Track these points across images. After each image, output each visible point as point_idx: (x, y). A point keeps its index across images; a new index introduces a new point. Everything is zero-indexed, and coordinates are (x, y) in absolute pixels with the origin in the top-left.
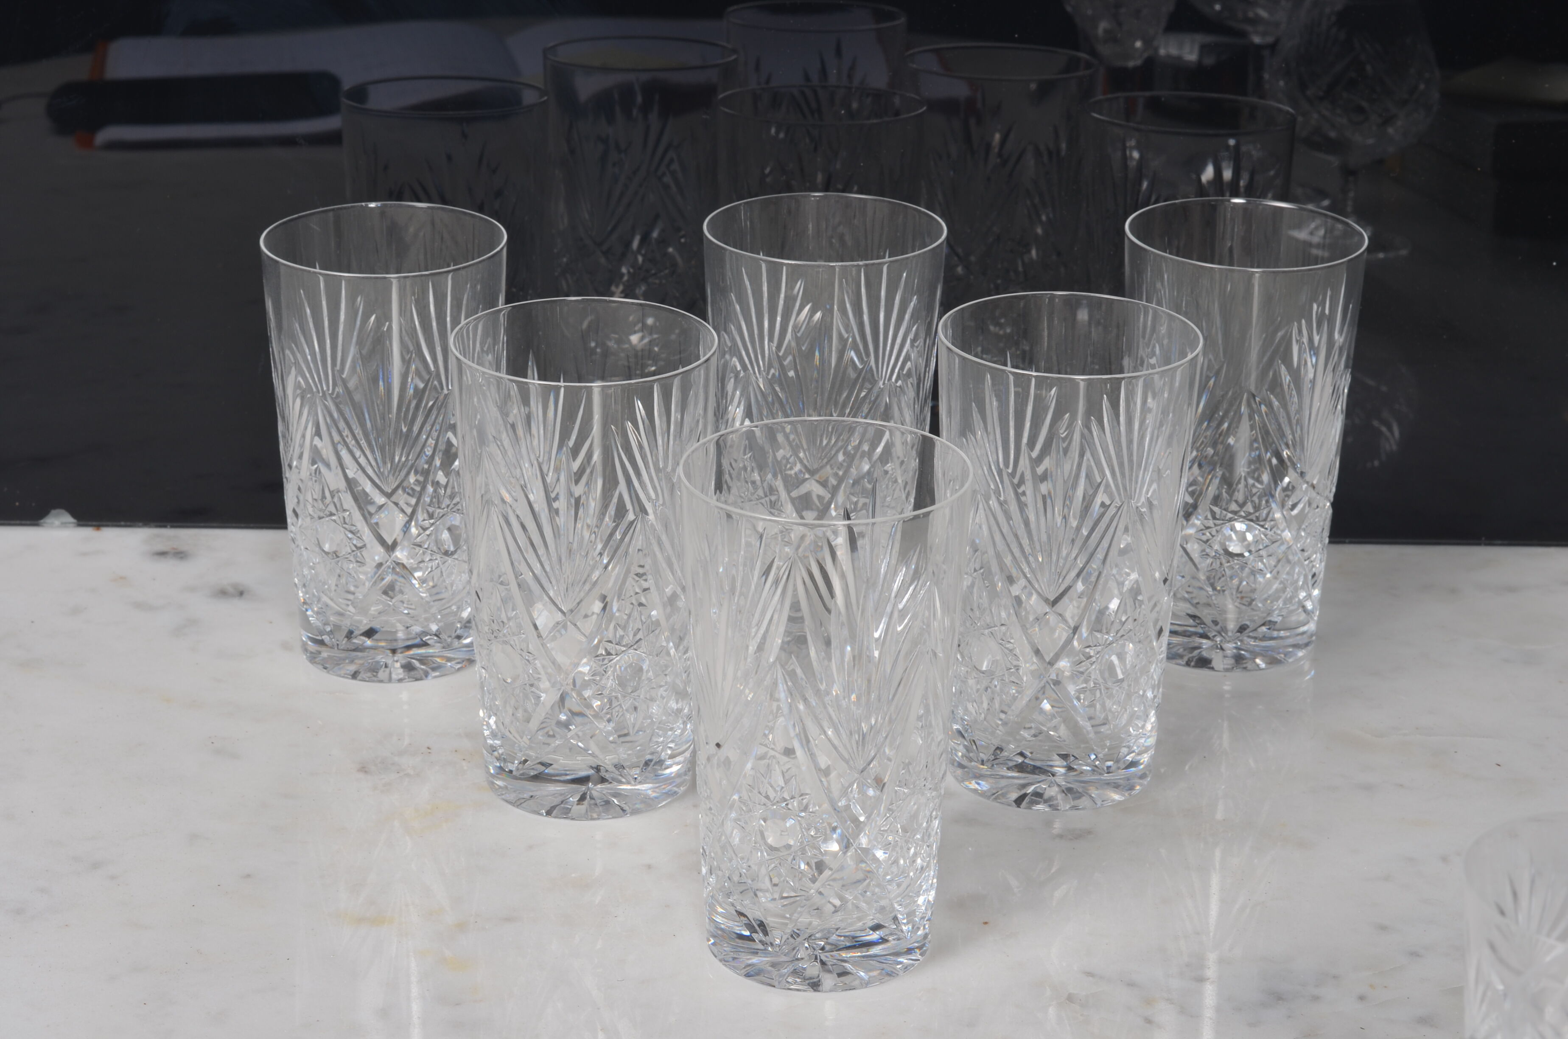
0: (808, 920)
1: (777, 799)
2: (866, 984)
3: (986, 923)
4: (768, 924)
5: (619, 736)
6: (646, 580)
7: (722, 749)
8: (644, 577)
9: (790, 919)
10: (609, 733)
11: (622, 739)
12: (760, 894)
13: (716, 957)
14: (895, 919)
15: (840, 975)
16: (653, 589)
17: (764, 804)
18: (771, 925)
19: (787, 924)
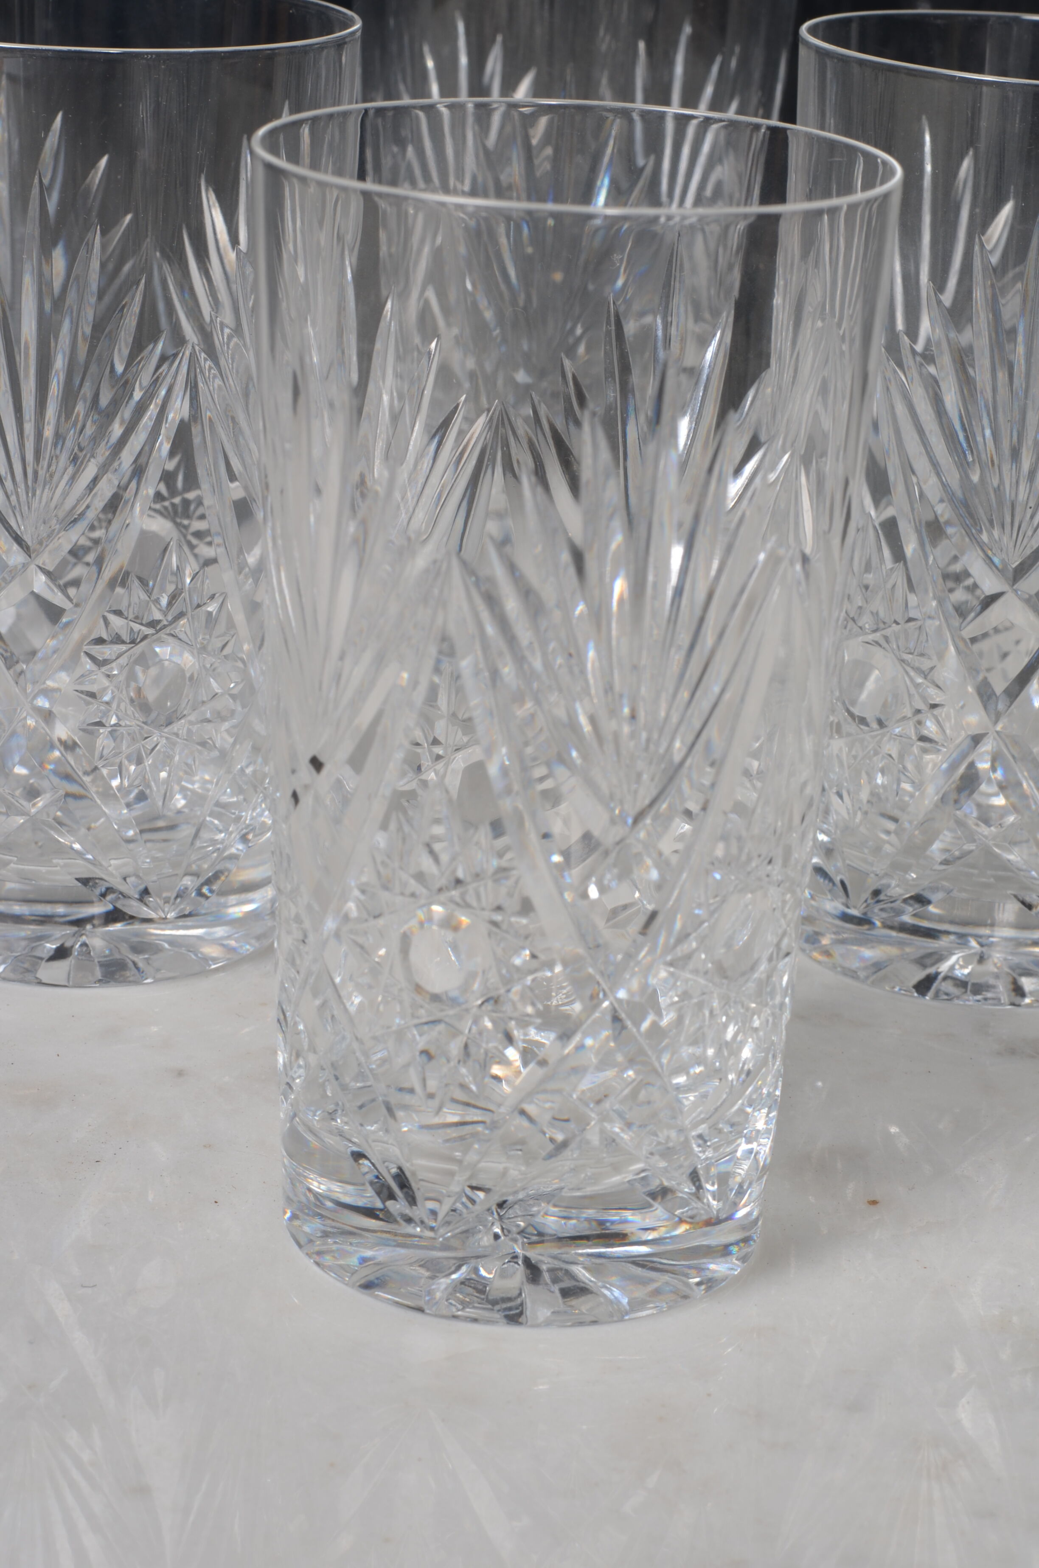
0: (501, 1167)
1: (443, 882)
2: (618, 1315)
3: (874, 1203)
4: (414, 1174)
5: (142, 831)
6: (210, 544)
7: (325, 771)
8: (209, 539)
9: (460, 1162)
10: (125, 824)
11: (147, 836)
12: (400, 1114)
13: (300, 1246)
14: (694, 1177)
15: (566, 1293)
16: (223, 561)
17: (413, 895)
18: (421, 1175)
19: (452, 1174)
